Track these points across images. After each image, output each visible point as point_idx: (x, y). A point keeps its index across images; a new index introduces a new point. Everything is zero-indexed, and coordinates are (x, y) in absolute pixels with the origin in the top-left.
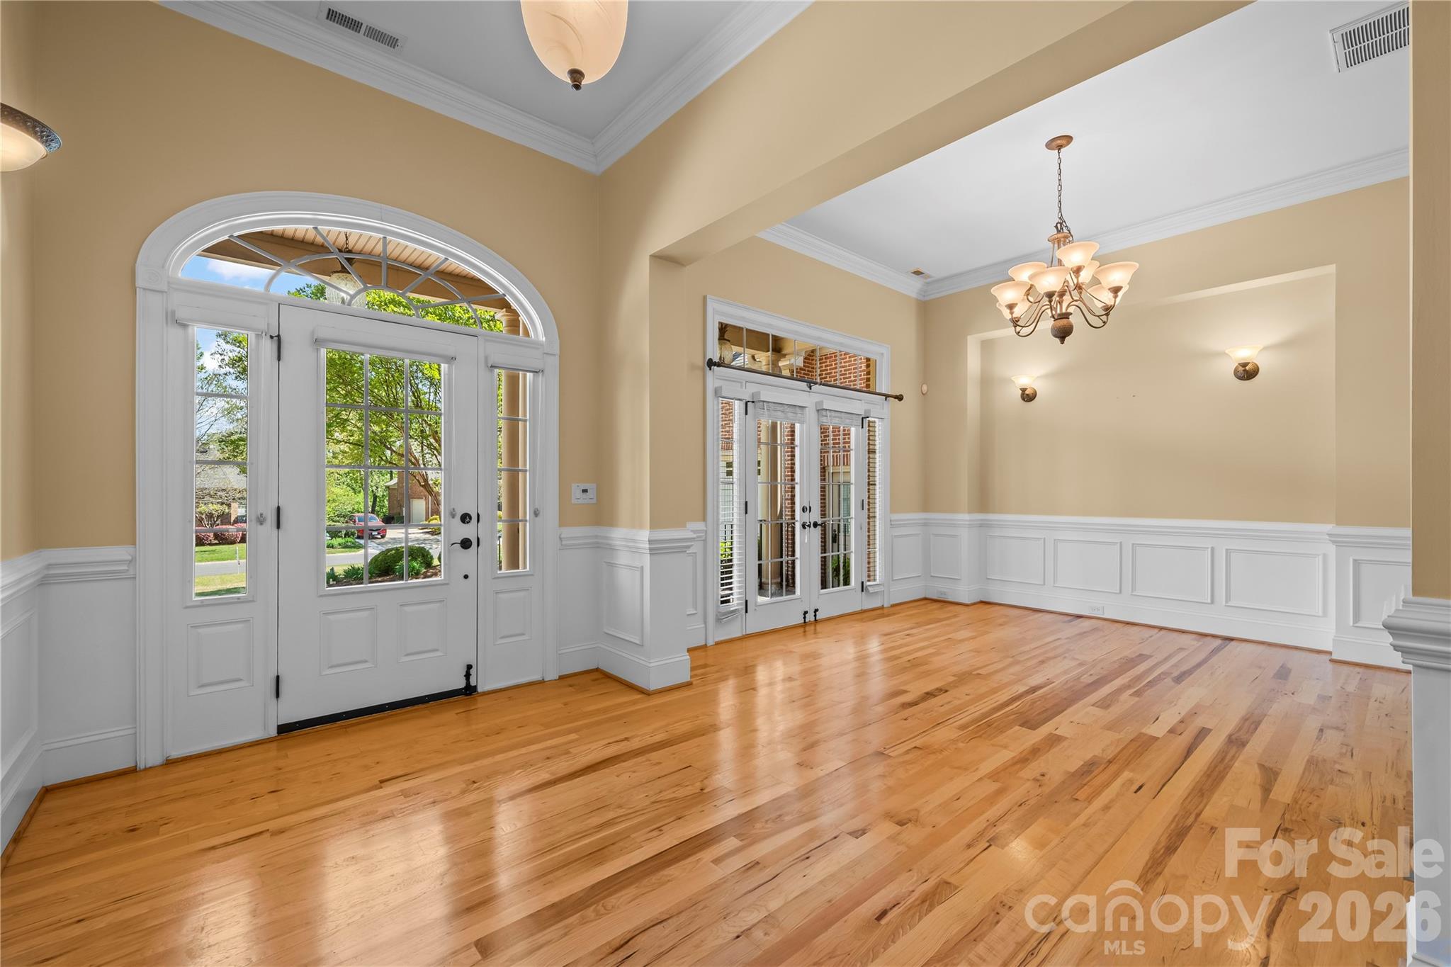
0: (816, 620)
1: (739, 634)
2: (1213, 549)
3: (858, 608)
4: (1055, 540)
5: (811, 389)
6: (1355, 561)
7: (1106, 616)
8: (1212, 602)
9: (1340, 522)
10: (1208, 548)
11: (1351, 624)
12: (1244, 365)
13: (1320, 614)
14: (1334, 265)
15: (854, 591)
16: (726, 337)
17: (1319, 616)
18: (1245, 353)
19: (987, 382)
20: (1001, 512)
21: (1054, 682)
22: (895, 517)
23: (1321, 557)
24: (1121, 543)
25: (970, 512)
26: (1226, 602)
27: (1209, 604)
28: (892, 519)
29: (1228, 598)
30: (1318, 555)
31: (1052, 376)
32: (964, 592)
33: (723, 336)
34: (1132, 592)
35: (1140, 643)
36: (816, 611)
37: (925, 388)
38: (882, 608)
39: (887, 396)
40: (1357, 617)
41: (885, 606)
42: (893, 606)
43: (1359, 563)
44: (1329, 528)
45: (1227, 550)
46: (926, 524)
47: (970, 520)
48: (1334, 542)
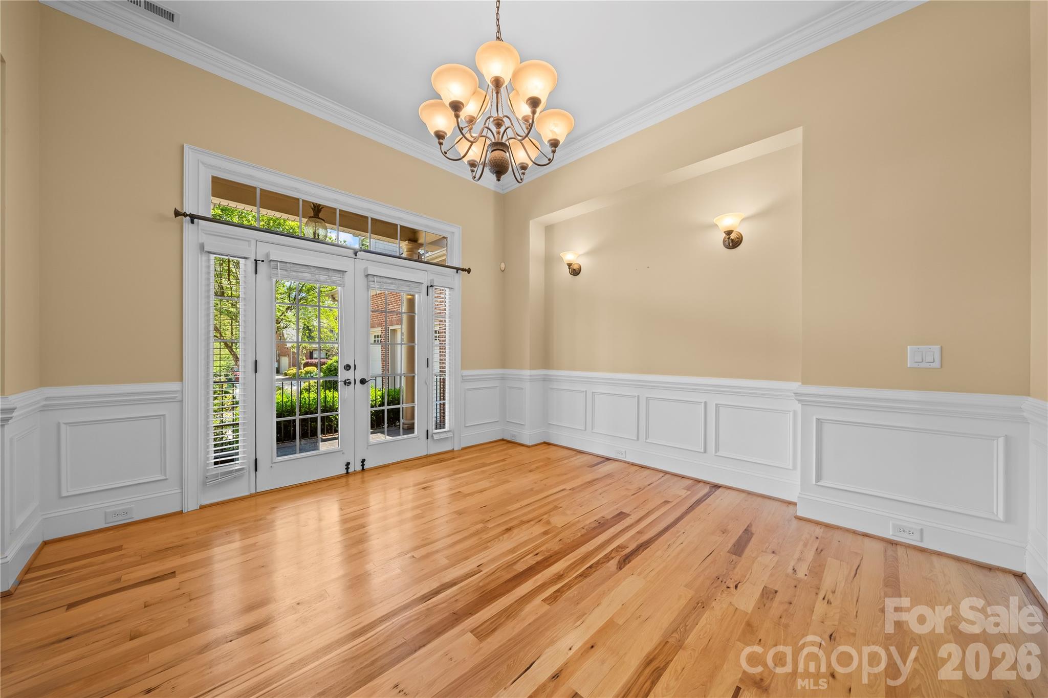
0: (363, 469)
1: (246, 493)
2: (705, 403)
3: (424, 453)
4: (593, 392)
5: (356, 256)
6: (818, 420)
7: (627, 460)
8: (705, 452)
9: (805, 382)
10: (702, 402)
11: (814, 483)
12: (729, 233)
13: (791, 467)
14: (802, 127)
15: (418, 438)
16: (320, 216)
17: (790, 469)
18: (729, 221)
19: (549, 260)
20: (558, 368)
21: (482, 571)
22: (466, 373)
23: (791, 413)
24: (638, 396)
25: (532, 367)
26: (716, 452)
27: (702, 453)
28: (463, 375)
29: (717, 450)
30: (790, 411)
31: (590, 253)
32: (528, 436)
33: (318, 215)
34: (646, 439)
35: (633, 495)
36: (363, 461)
37: (503, 266)
38: (453, 451)
39: (458, 269)
40: (819, 477)
41: (455, 449)
42: (463, 449)
43: (821, 422)
44: (795, 386)
45: (716, 405)
46: (503, 378)
47: (530, 376)
48: (799, 401)
